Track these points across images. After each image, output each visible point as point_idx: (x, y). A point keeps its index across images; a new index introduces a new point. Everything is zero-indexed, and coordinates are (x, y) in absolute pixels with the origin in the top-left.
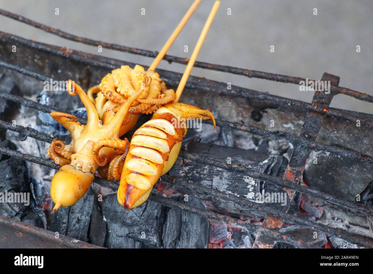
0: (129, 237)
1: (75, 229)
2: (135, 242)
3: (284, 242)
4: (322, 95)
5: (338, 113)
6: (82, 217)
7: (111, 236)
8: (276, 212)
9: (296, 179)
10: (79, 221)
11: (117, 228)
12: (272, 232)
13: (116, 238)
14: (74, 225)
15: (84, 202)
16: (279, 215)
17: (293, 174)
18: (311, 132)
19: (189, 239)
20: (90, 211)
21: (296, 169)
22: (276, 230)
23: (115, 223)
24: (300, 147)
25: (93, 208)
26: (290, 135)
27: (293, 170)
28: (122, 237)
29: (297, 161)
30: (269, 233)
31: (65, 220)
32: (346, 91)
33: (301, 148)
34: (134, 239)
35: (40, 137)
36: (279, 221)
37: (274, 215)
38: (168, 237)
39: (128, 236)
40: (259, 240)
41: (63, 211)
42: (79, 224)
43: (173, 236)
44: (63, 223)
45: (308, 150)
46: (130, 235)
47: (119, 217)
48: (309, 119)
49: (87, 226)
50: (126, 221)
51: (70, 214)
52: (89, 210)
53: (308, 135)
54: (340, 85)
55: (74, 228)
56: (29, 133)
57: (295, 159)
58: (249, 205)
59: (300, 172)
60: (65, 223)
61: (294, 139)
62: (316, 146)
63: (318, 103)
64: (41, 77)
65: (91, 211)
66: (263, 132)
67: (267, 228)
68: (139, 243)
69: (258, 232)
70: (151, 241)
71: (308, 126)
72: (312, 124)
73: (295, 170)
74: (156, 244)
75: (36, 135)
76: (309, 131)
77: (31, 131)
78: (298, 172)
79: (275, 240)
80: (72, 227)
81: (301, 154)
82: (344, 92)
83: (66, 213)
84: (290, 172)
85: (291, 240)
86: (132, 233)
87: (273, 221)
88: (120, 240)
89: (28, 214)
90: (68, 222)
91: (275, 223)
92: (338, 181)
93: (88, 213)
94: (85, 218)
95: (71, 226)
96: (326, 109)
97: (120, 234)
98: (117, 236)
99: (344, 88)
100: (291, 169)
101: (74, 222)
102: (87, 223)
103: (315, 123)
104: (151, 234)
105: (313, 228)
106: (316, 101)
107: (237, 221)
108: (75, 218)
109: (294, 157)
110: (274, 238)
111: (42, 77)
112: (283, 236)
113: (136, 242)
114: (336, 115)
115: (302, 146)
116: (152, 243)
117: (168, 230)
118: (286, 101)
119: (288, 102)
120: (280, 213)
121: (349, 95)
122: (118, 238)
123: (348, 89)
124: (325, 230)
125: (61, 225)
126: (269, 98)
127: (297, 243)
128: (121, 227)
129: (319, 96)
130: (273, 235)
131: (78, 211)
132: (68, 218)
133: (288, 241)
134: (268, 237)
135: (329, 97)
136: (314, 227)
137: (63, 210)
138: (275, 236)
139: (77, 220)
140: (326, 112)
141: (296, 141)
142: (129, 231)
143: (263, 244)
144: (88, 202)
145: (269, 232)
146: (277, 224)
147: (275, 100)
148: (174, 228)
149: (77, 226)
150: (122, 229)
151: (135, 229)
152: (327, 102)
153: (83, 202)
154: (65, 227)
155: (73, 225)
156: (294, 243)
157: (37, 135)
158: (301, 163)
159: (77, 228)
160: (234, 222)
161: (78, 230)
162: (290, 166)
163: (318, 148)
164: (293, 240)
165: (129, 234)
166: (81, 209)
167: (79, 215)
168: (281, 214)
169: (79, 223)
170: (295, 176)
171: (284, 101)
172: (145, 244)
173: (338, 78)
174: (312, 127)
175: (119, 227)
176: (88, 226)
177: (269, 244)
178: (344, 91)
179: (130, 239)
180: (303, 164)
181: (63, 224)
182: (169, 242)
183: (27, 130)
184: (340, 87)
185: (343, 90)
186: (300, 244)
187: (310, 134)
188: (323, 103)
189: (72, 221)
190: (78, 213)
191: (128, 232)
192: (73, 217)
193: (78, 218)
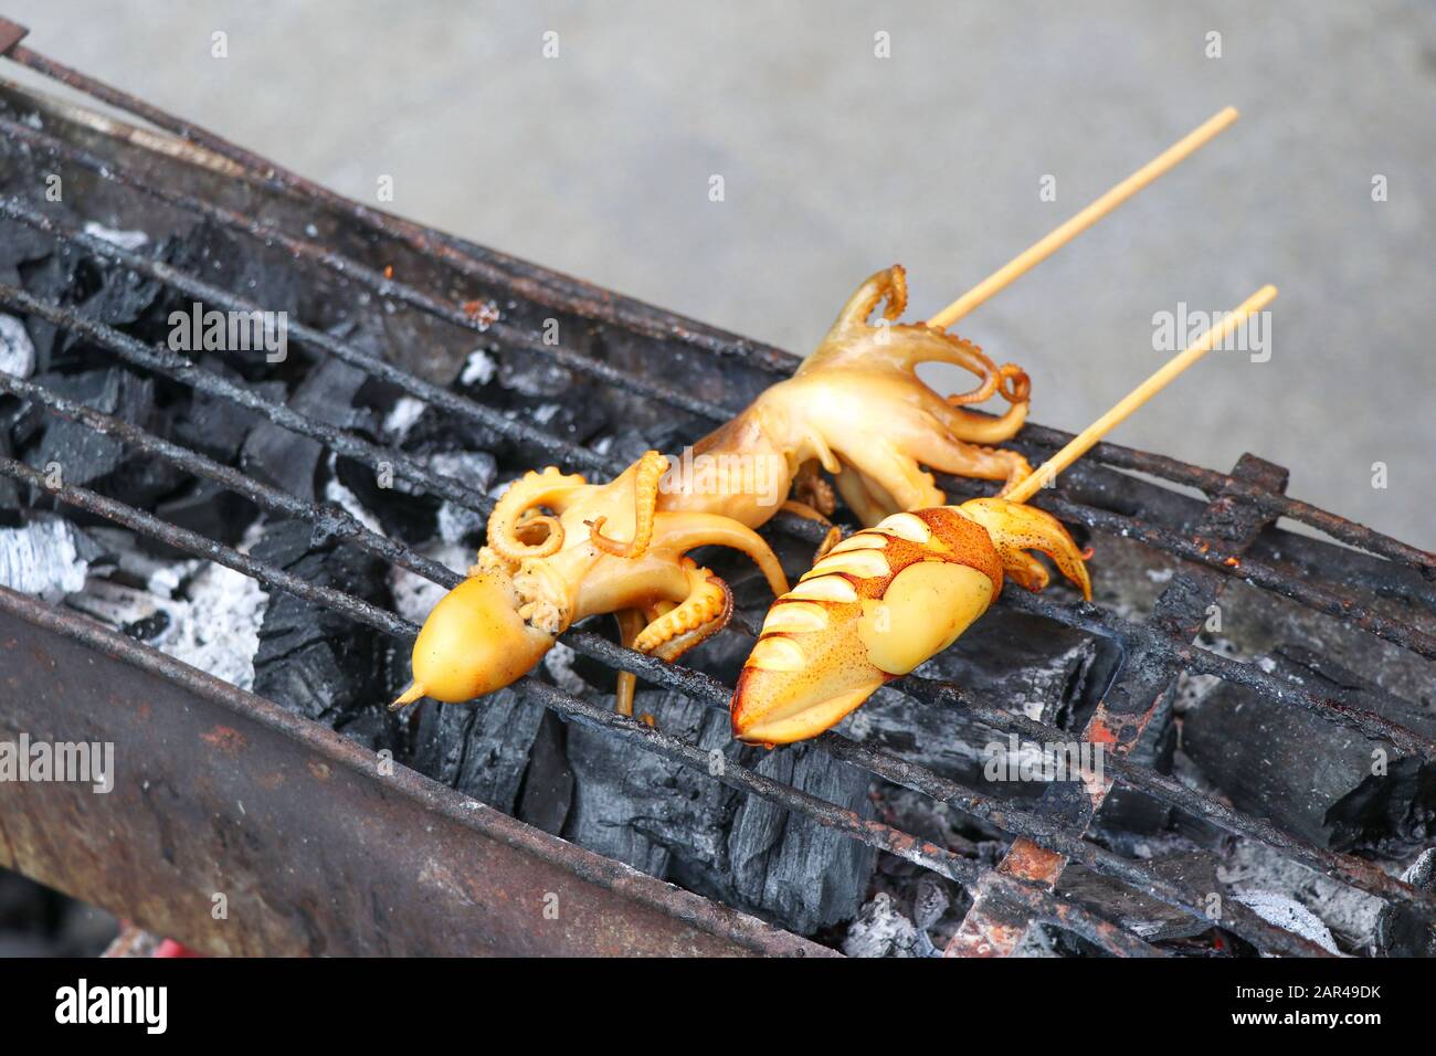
0: (637, 830)
1: (481, 783)
2: (650, 848)
3: (1059, 925)
4: (1229, 516)
5: (1271, 574)
6: (505, 749)
7: (583, 820)
8: (1044, 831)
9: (1121, 748)
10: (494, 760)
11: (602, 799)
12: (1024, 889)
13: (599, 827)
14: (479, 771)
15: (516, 707)
16: (1053, 840)
17: (1113, 733)
18: (1181, 618)
19: (806, 857)
20: (529, 735)
21: (1125, 719)
22: (1038, 887)
23: (601, 782)
24: (1142, 655)
25: (542, 727)
26: (1116, 618)
27: (1113, 720)
28: (615, 825)
29: (1127, 696)
30: (1015, 892)
31: (454, 754)
32: (1303, 511)
33: (1144, 661)
34: (649, 838)
35: (365, 541)
36: (1051, 862)
37: (1038, 839)
38: (744, 842)
39: (631, 825)
40: (982, 910)
41: (453, 726)
42: (494, 770)
43: (760, 839)
44: (449, 761)
45: (1166, 669)
46: (640, 824)
47: (614, 767)
48: (1180, 579)
49: (516, 777)
50: (633, 781)
51: (472, 737)
52: (528, 732)
53: (1173, 624)
54: (1289, 493)
55: (477, 780)
56: (336, 526)
57: (1122, 689)
58: (967, 802)
59: (1135, 729)
60: (454, 762)
61: (1128, 632)
62: (1193, 659)
63: (1213, 537)
64: (395, 376)
65: (534, 738)
66: (1036, 601)
67: (1013, 878)
68: (663, 850)
69: (981, 887)
70: (697, 851)
71: (1177, 601)
72: (1188, 596)
73: (1120, 721)
74: (712, 860)
75: (357, 534)
76: (1176, 615)
77: (342, 520)
78: (1127, 728)
79: (1030, 918)
80: (472, 776)
81: (1144, 679)
82: (1297, 513)
83: (460, 732)
84: (1105, 725)
85: (1081, 921)
86: (643, 818)
87: (1032, 862)
88: (608, 836)
89: (356, 718)
90: (462, 761)
91: (1040, 866)
92: (1286, 752)
93: (526, 741)
94: (514, 756)
95: (470, 773)
96: (1235, 558)
97: (609, 818)
98: (600, 821)
99: (1299, 502)
100: (1108, 717)
101: (480, 762)
102: (517, 770)
103: (1198, 592)
104: (700, 829)
105: (1153, 890)
106: (1209, 529)
107: (922, 844)
108: (485, 751)
109: (1120, 685)
110: (1029, 908)
111: (399, 374)
112: (1058, 906)
113: (655, 846)
114: (1264, 579)
115: (1149, 655)
116: (700, 855)
117: (748, 821)
118: (1115, 523)
119: (1121, 526)
120: (1057, 836)
121: (1311, 524)
122: (603, 829)
123: (1311, 507)
124: (1190, 902)
125: (442, 765)
126: (1066, 510)
127: (1097, 932)
128: (617, 796)
129: (1220, 518)
130: (1026, 898)
131: (494, 731)
132: (465, 748)
133: (1071, 922)
134: (1011, 903)
135: (1249, 524)
136: (1157, 889)
137: (452, 721)
138: (1032, 904)
139: (489, 756)
140: (1233, 565)
141: (1132, 635)
142: (636, 810)
143: (993, 924)
144: (528, 708)
145: (1015, 888)
146: (1045, 871)
147: (1084, 514)
148: (765, 816)
149: (487, 773)
150: (618, 803)
151: (654, 807)
152: (1243, 537)
153: (512, 705)
154: (451, 772)
155: (474, 771)
156: (1088, 932)
157: (360, 533)
158: (1141, 703)
159: (486, 780)
160: (914, 848)
161: (489, 786)
162: (1106, 708)
163: (1198, 664)
164: (1085, 920)
165: (637, 819)
166: (506, 725)
167: (496, 744)
168: (1061, 839)
169: (494, 766)
170: (1116, 737)
171: (1111, 522)
172: (680, 856)
173: (1285, 473)
174: (1186, 605)
175: (608, 796)
176: (520, 779)
177: (1012, 927)
178: (1298, 510)
179: (639, 836)
180: (1144, 707)
181: (446, 764)
182: (746, 856)
183: (333, 516)
184: (1287, 498)
185: (1295, 508)
186: (1107, 935)
187: (1179, 623)
188: (1227, 539)
189: (474, 759)
190: (494, 736)
191: (632, 815)
192: (479, 745)
193: (493, 753)
